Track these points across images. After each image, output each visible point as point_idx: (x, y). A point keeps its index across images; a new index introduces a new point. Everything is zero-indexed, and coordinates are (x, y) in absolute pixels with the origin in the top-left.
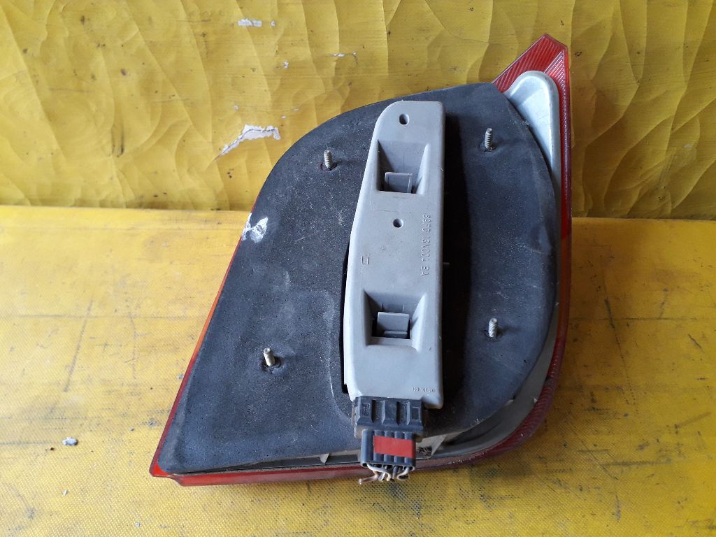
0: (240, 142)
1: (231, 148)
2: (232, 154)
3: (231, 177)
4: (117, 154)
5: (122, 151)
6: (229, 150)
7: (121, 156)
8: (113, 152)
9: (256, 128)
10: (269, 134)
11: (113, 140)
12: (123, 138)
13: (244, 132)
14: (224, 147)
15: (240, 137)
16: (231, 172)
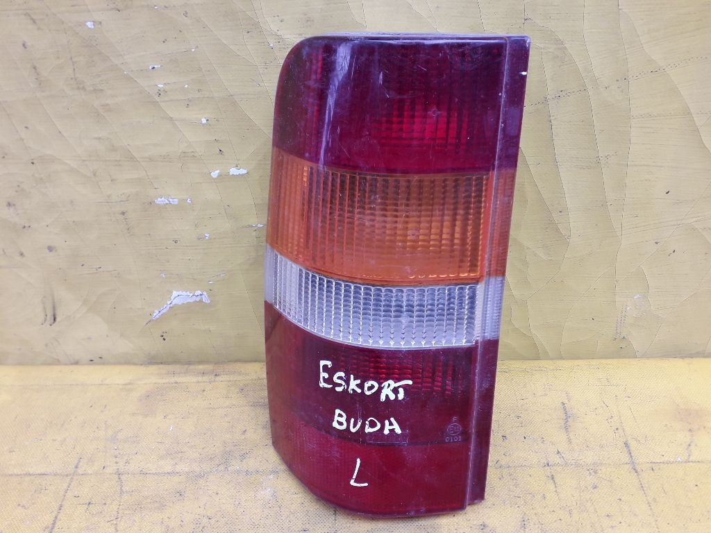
0: (170, 307)
1: (161, 313)
2: (163, 318)
3: (164, 339)
4: (49, 323)
5: (55, 319)
6: (160, 314)
7: (54, 325)
8: (45, 321)
9: (184, 293)
10: (198, 299)
11: (45, 309)
12: (54, 308)
13: (172, 298)
14: (154, 312)
15: (169, 303)
16: (164, 335)
